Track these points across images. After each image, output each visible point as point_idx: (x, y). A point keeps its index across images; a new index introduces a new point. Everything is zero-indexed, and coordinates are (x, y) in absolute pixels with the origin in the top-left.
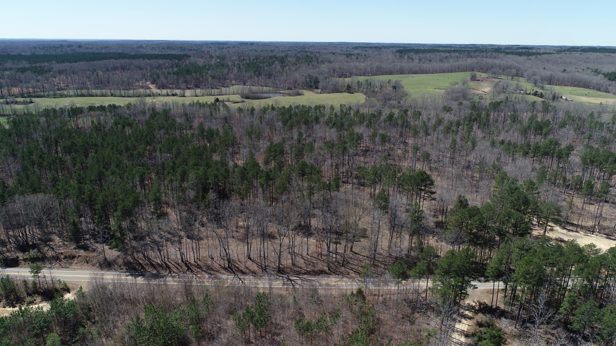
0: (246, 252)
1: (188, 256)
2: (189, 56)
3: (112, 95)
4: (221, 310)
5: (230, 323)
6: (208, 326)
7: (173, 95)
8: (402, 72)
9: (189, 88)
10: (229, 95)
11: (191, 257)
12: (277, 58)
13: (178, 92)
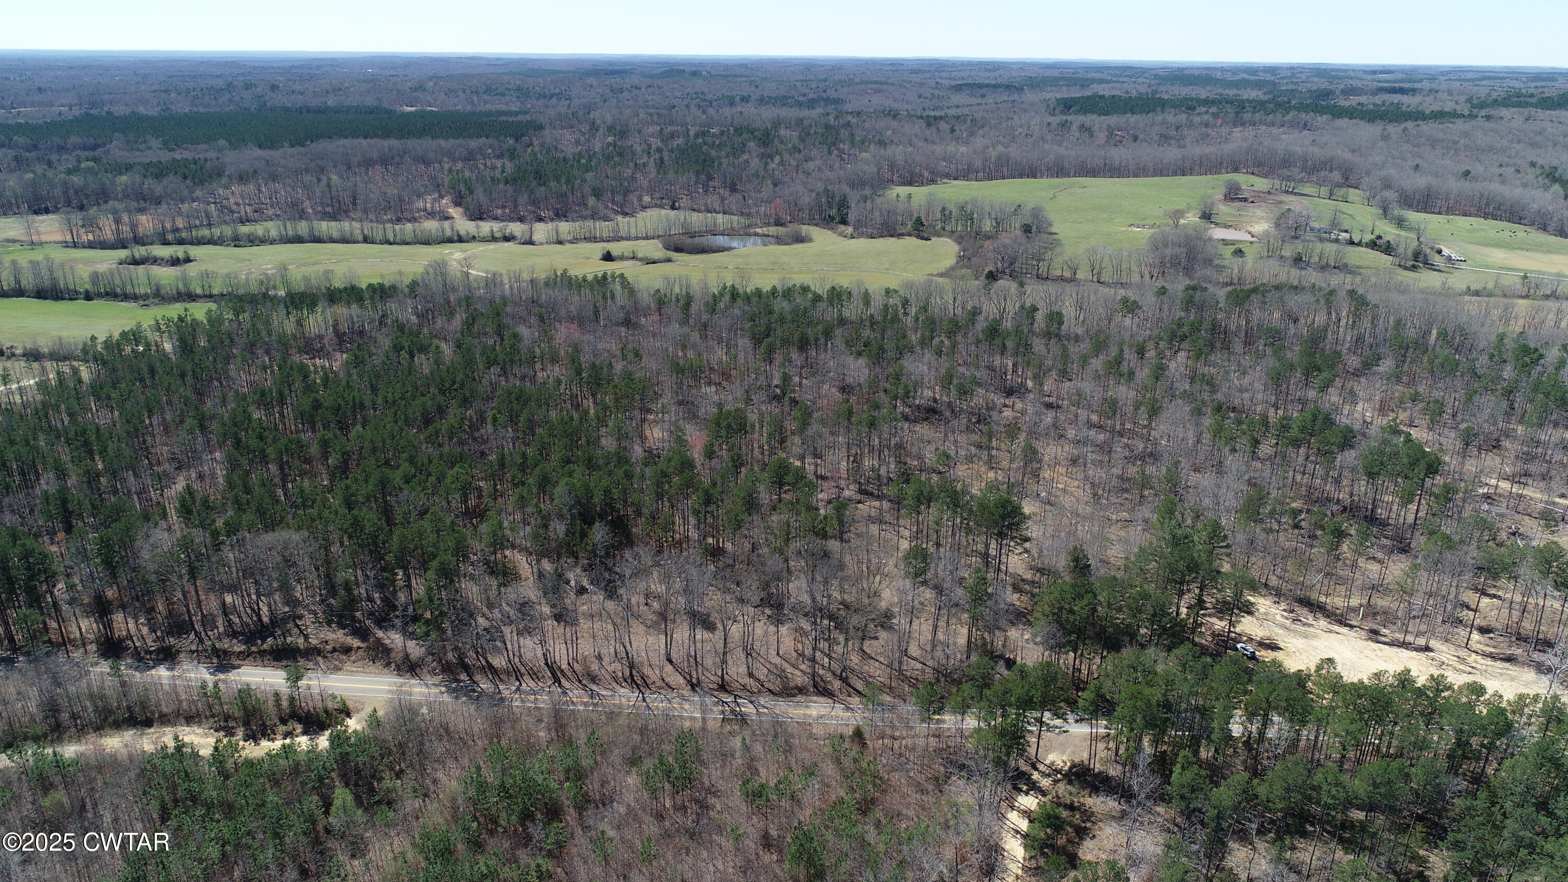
0: (663, 646)
1: (557, 654)
2: (541, 127)
3: (366, 240)
4: (616, 756)
5: (632, 780)
6: (593, 786)
7: (507, 239)
8: (1059, 171)
9: (540, 220)
10: (637, 238)
11: (561, 654)
12: (752, 133)
13: (516, 228)
